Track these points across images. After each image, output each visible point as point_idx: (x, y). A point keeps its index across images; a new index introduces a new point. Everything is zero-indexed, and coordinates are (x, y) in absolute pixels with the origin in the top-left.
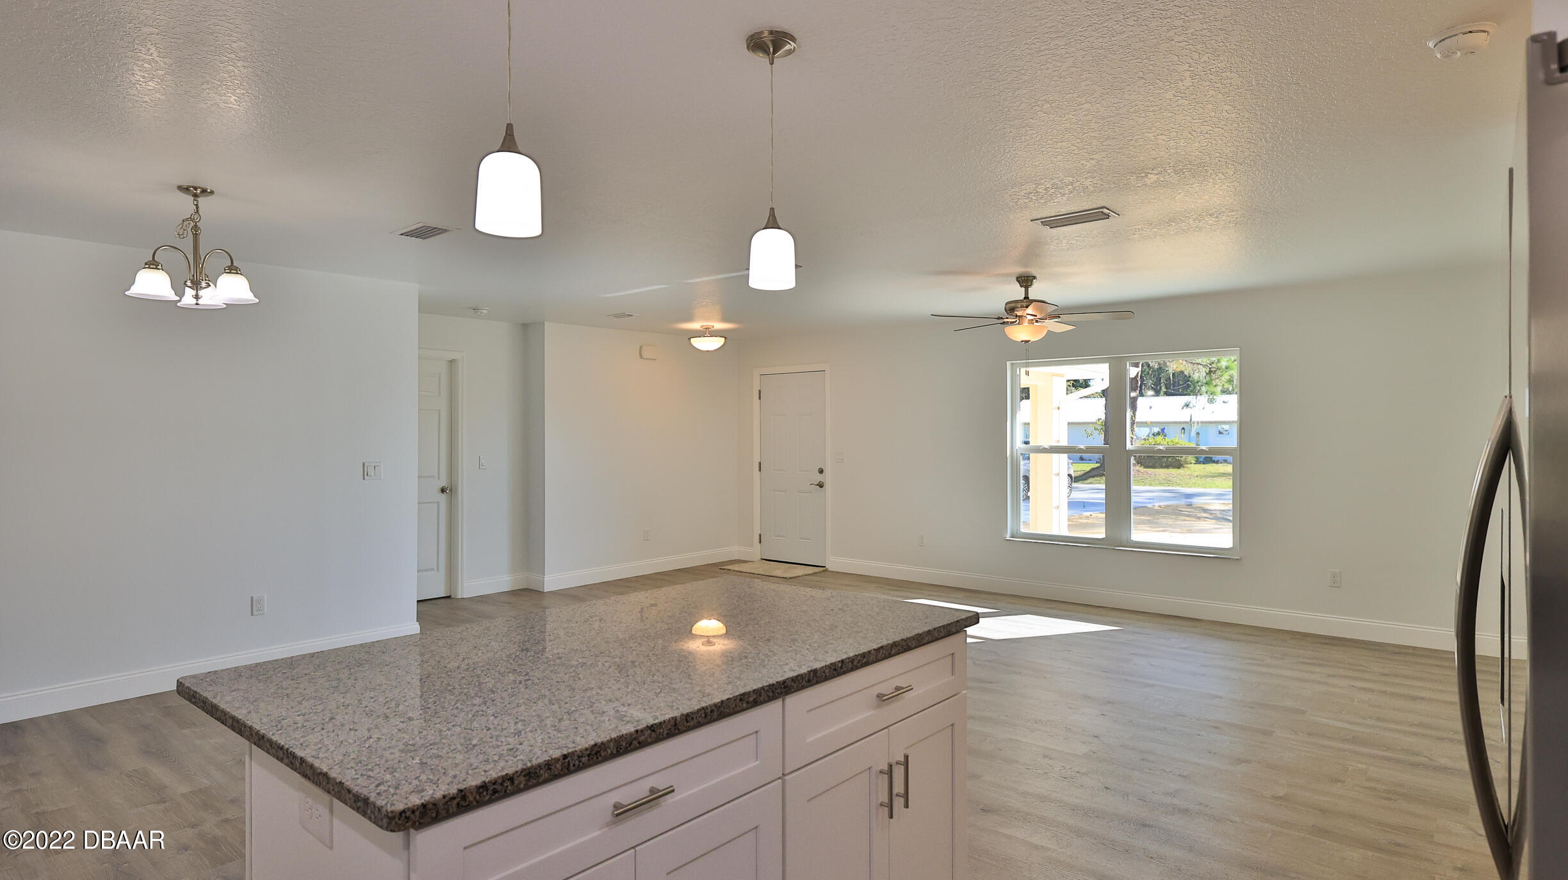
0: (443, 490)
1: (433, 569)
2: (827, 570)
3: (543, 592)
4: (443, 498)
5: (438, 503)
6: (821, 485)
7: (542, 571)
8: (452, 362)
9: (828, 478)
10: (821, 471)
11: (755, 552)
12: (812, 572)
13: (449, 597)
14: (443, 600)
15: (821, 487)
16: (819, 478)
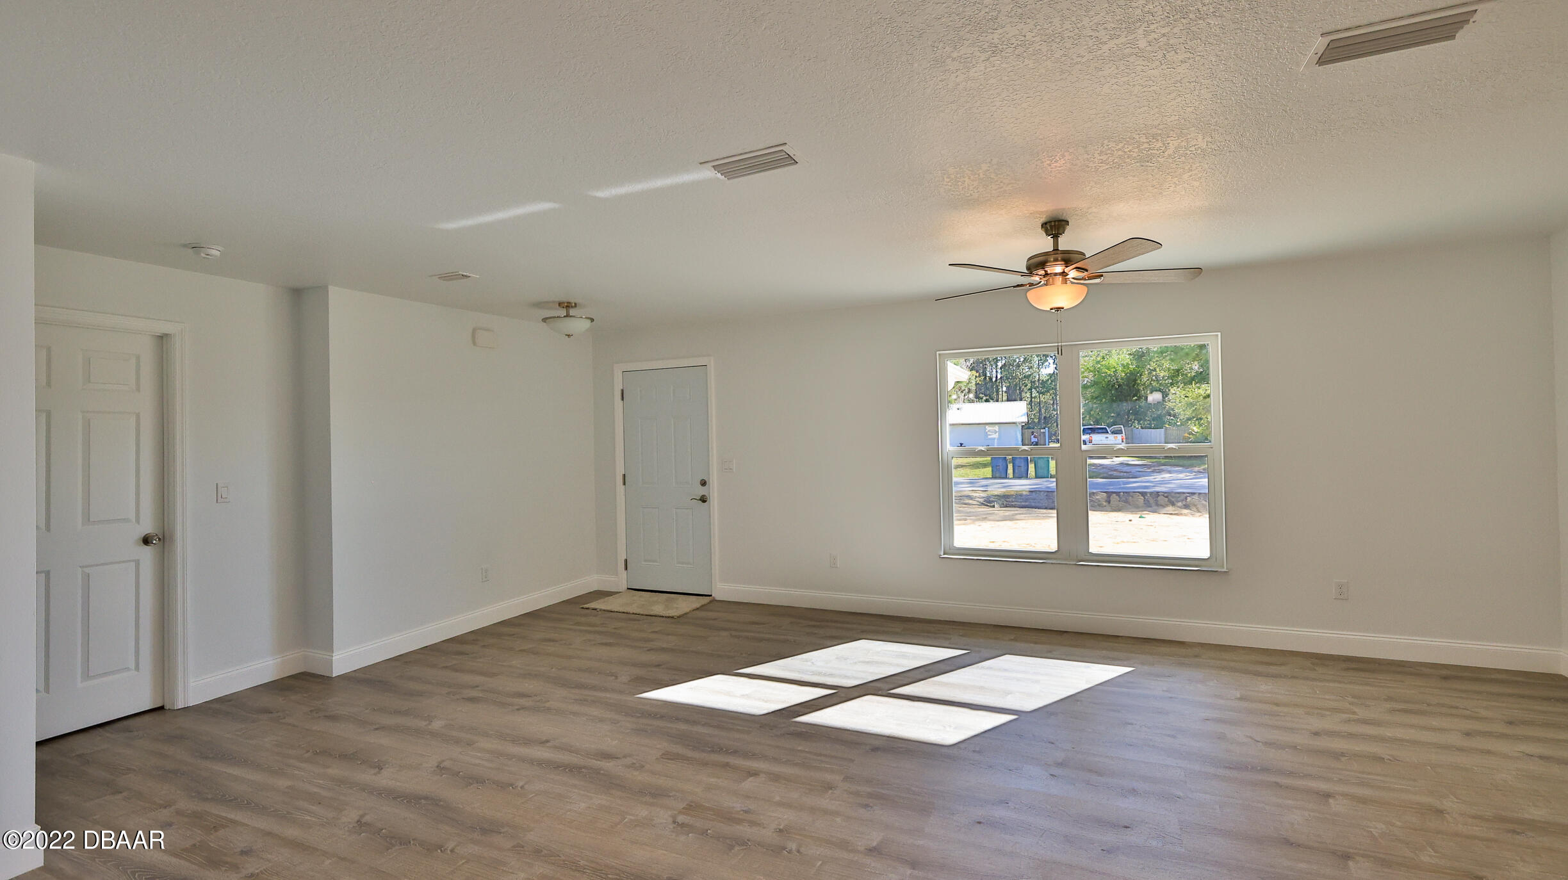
0: (146, 541)
1: (128, 669)
2: (714, 600)
3: (329, 678)
4: (147, 554)
5: (137, 563)
6: (703, 500)
7: (329, 647)
8: (162, 339)
9: (714, 492)
10: (703, 483)
11: (619, 581)
12: (698, 605)
13: (162, 708)
14: (147, 718)
15: (704, 501)
16: (702, 491)
